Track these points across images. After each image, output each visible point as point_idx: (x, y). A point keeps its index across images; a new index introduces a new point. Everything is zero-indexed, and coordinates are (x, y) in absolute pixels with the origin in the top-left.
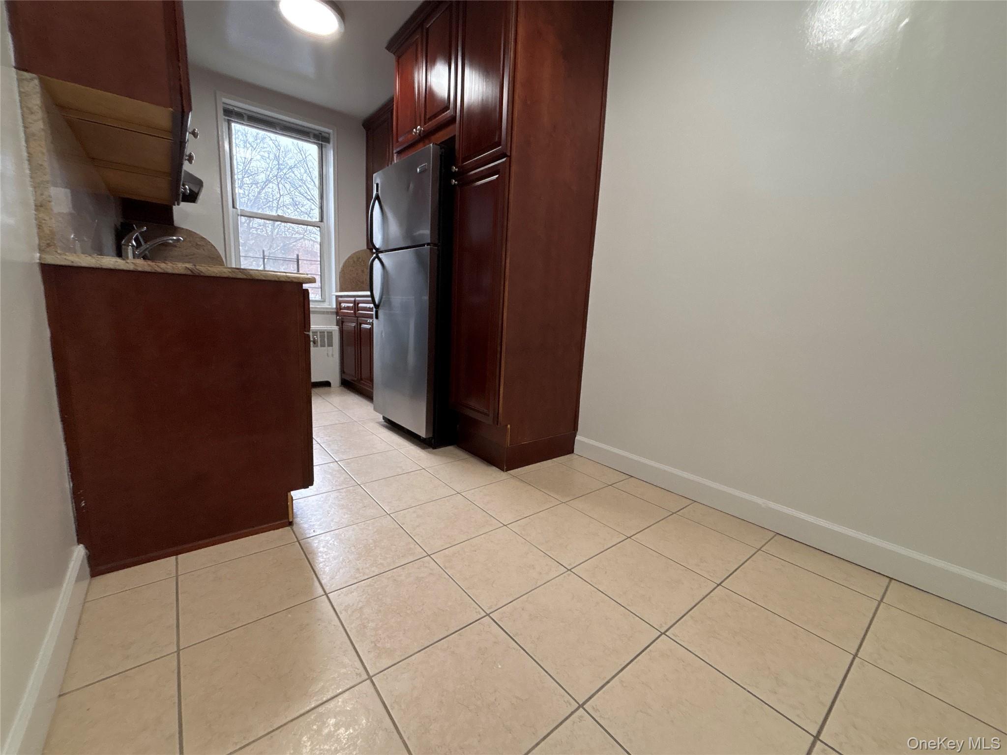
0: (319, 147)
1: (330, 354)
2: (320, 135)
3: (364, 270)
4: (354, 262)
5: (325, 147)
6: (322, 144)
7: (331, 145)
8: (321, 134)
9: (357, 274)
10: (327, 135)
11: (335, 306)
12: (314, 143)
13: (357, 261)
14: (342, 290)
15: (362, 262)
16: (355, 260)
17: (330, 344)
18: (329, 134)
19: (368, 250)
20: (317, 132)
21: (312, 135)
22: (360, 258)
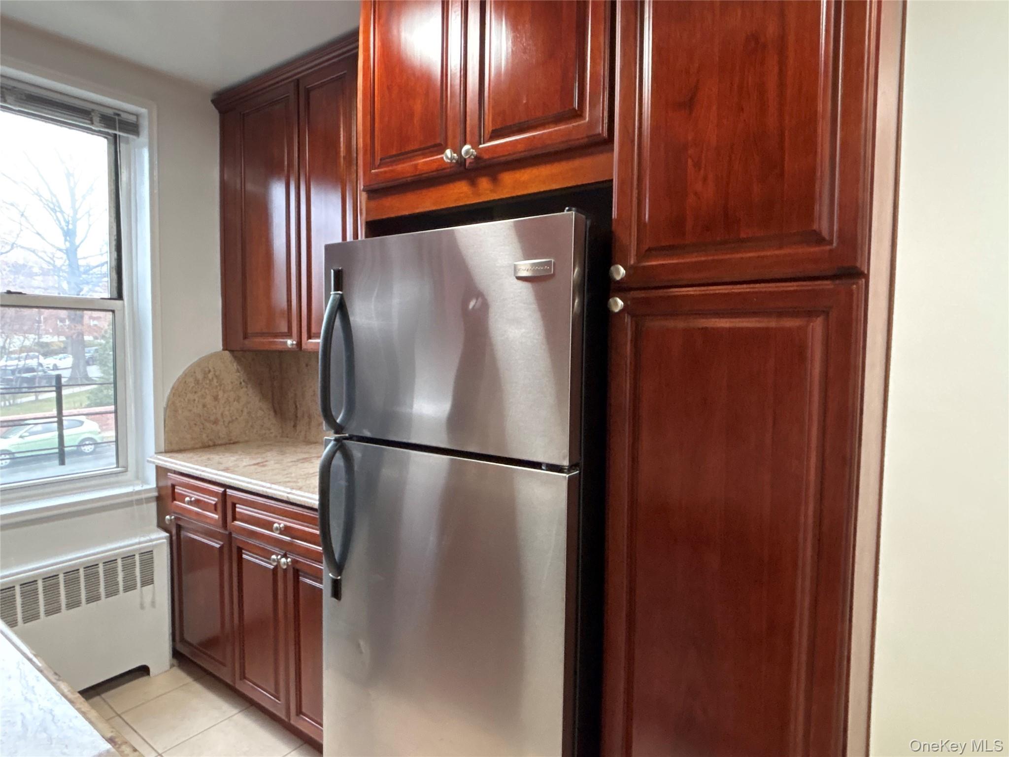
0: (109, 143)
1: (148, 600)
2: (117, 117)
3: (217, 396)
4: (197, 382)
5: (127, 141)
6: (115, 135)
7: (144, 138)
8: (119, 115)
9: (204, 406)
10: (133, 119)
11: (153, 484)
12: (100, 133)
13: (205, 378)
14: (171, 449)
15: (215, 380)
16: (200, 376)
17: (148, 580)
18: (137, 116)
19: (227, 352)
20: (110, 112)
21: (96, 119)
22: (210, 371)
